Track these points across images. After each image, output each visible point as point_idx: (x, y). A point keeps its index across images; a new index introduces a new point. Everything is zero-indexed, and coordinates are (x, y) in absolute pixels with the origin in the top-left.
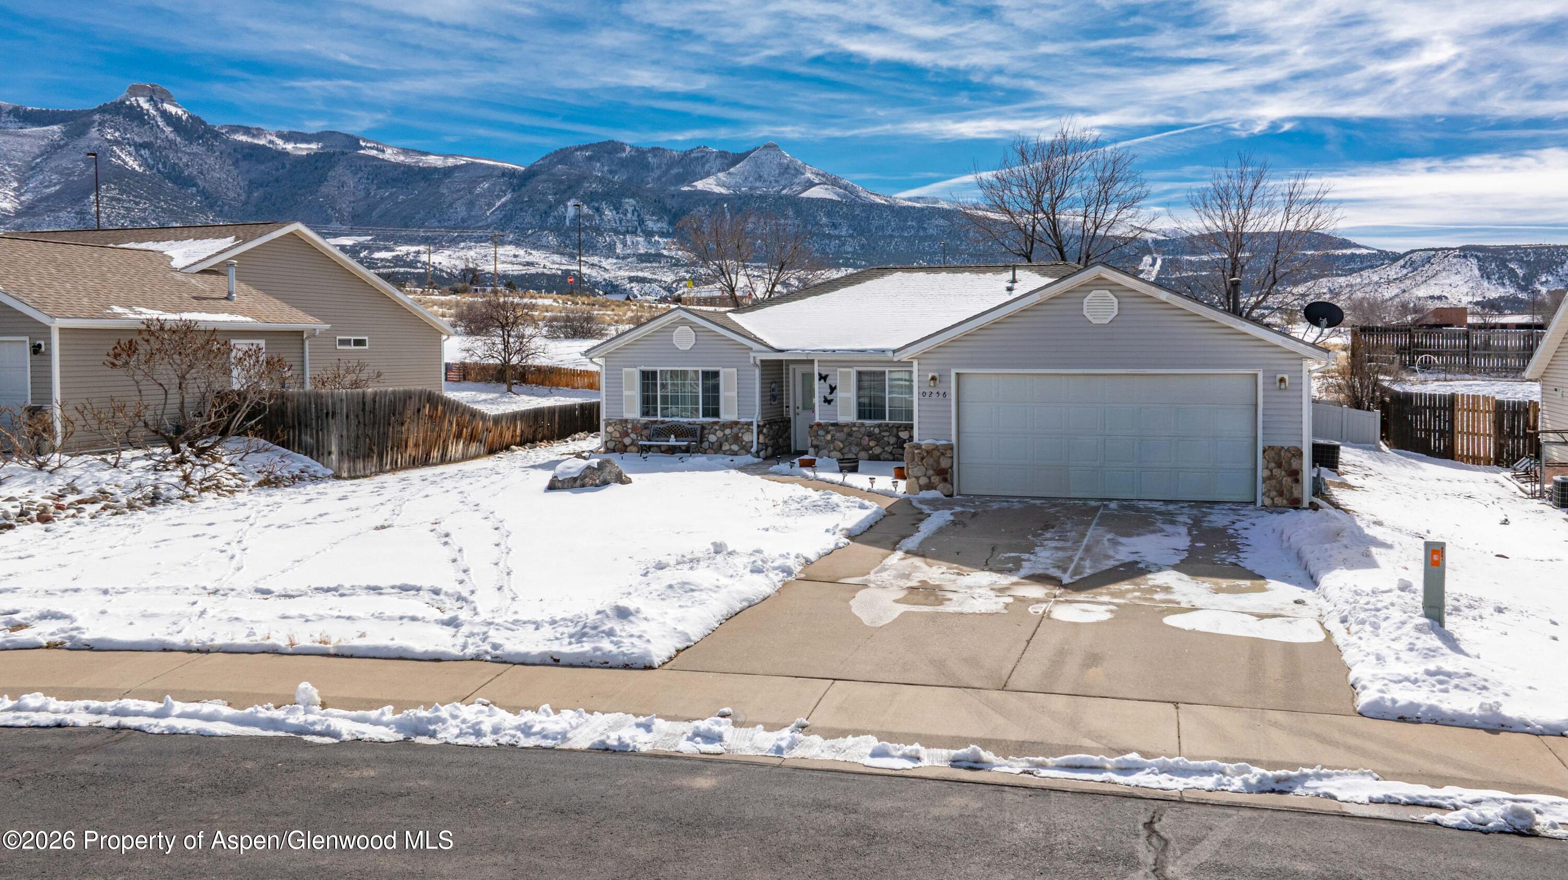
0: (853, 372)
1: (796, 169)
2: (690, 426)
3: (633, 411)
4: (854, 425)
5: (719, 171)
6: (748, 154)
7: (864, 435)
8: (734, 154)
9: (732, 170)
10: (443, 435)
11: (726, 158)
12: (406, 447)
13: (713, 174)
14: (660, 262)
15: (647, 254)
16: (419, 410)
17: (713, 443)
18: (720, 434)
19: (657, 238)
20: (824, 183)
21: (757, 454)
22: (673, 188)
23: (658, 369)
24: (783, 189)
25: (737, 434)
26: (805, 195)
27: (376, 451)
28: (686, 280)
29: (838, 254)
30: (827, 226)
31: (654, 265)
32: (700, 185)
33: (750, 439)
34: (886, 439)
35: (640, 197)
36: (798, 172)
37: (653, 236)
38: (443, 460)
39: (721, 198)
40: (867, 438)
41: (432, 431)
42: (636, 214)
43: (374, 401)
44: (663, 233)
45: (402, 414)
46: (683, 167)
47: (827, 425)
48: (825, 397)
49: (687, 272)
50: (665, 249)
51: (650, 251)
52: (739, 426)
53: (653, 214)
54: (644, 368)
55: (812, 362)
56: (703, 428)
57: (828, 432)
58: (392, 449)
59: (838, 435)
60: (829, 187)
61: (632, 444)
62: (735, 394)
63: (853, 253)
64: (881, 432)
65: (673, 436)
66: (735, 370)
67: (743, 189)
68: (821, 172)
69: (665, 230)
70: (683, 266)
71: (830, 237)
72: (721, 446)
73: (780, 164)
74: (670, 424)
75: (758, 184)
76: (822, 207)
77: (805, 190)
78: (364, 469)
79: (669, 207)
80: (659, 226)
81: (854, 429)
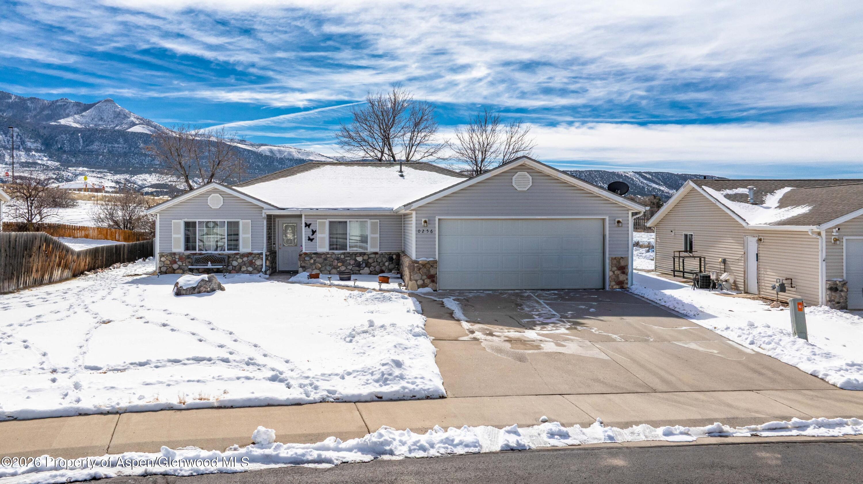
0: (327, 222)
1: (124, 115)
2: (220, 256)
3: (179, 248)
4: (328, 253)
5: (75, 114)
6: (94, 105)
7: (334, 259)
8: (85, 104)
9: (84, 114)
10: (51, 264)
11: (80, 106)
12: (32, 272)
13: (71, 116)
14: (36, 168)
15: (26, 162)
16: (40, 247)
17: (235, 267)
18: (240, 261)
19: (33, 153)
20: (142, 124)
21: (265, 273)
22: (44, 123)
23: (197, 221)
24: (117, 126)
25: (252, 261)
26: (130, 130)
27: (15, 275)
28: (53, 179)
29: (151, 165)
30: (144, 149)
31: (32, 169)
32: (63, 122)
33: (261, 263)
34: (348, 261)
35: (22, 127)
36: (126, 117)
37: (31, 152)
38: (51, 282)
39: (77, 130)
40: (336, 261)
41: (46, 261)
42: (19, 137)
43: (16, 241)
44: (37, 150)
45: (31, 249)
46: (52, 111)
47: (311, 254)
48: (309, 237)
49: (54, 174)
50: (39, 159)
51: (28, 161)
52: (253, 256)
53: (31, 138)
54: (186, 220)
55: (300, 216)
56: (229, 257)
57: (311, 258)
58: (24, 273)
59: (318, 260)
60: (145, 126)
61: (179, 268)
62: (250, 236)
63: (159, 165)
64: (345, 257)
65: (209, 263)
66: (250, 221)
67: (91, 125)
68: (140, 117)
69: (39, 148)
70: (51, 170)
71: (145, 155)
72: (241, 268)
73: (115, 112)
74: (206, 255)
75: (100, 123)
76: (141, 138)
77: (130, 128)
78: (9, 287)
79: (41, 134)
80: (35, 145)
81: (328, 256)
